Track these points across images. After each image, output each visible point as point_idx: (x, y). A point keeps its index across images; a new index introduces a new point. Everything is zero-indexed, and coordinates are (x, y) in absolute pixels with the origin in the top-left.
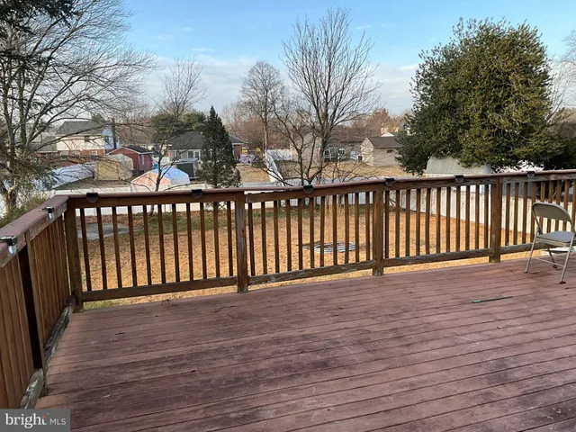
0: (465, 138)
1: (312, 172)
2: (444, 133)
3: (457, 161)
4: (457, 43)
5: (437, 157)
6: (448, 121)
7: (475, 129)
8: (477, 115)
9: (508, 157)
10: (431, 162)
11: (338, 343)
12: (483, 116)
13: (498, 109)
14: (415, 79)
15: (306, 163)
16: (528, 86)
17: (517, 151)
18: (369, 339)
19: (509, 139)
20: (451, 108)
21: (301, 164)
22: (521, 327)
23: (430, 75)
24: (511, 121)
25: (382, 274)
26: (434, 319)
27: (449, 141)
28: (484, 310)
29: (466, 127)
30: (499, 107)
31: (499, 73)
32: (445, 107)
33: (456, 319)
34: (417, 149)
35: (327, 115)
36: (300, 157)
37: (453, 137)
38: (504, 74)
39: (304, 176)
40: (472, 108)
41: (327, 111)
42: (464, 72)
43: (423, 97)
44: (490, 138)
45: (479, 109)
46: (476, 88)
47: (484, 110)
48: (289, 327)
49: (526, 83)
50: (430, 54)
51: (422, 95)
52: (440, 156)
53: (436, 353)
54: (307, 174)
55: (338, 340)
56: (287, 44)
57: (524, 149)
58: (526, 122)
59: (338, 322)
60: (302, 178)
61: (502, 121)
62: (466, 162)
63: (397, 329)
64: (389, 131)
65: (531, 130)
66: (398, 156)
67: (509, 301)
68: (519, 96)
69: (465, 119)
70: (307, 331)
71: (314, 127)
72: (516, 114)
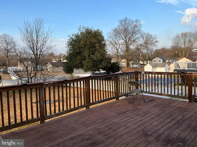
0: (85, 63)
1: (32, 75)
2: (78, 61)
3: (83, 70)
4: (80, 33)
5: (76, 68)
6: (79, 57)
7: (87, 60)
8: (87, 56)
9: (97, 68)
10: (75, 70)
11: (93, 135)
12: (89, 56)
13: (93, 54)
14: (67, 44)
15: (29, 72)
16: (101, 47)
17: (100, 66)
18: (101, 131)
19: (97, 63)
20: (79, 53)
21: (27, 72)
22: (139, 119)
23: (72, 43)
24: (97, 58)
25: (89, 108)
26: (115, 120)
27: (79, 64)
28: (127, 115)
29: (84, 59)
30: (93, 53)
31: (92, 43)
32: (78, 53)
33: (121, 119)
34: (70, 66)
35: (38, 54)
36: (27, 69)
37: (81, 63)
38: (94, 43)
39: (29, 77)
40: (86, 53)
41: (37, 53)
42: (83, 42)
43: (70, 50)
44: (92, 62)
45: (88, 54)
46: (87, 47)
47: (89, 54)
48: (72, 133)
49: (100, 46)
50: (72, 36)
51: (70, 49)
52: (77, 68)
53: (124, 131)
54: (30, 76)
55: (92, 134)
56: (20, 29)
57: (101, 66)
58: (101, 58)
59: (87, 127)
60: (28, 77)
61: (95, 57)
62: (85, 70)
63: (107, 126)
64: (55, 60)
65: (102, 60)
66: (63, 68)
67: (131, 111)
68: (98, 50)
69: (84, 57)
70: (79, 133)
71: (32, 59)
72: (98, 55)
